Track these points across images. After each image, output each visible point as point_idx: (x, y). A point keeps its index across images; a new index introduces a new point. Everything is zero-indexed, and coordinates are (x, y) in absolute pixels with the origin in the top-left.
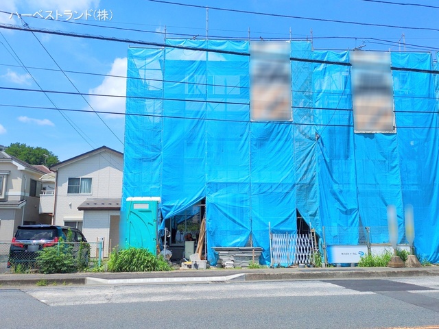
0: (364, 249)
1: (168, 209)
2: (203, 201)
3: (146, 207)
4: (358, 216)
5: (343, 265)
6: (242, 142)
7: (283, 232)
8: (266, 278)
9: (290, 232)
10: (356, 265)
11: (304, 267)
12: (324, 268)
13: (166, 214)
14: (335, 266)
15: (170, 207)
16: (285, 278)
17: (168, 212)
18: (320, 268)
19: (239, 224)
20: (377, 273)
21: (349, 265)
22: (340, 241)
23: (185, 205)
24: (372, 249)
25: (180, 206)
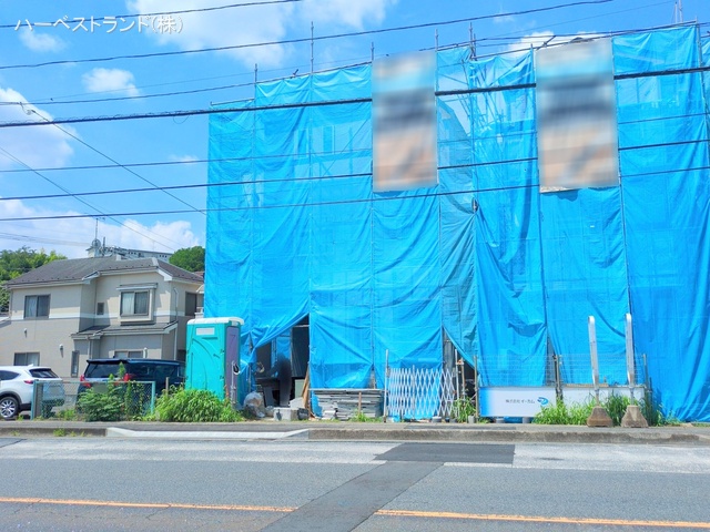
0: (550, 394)
1: (260, 334)
2: (306, 320)
3: (211, 332)
4: (545, 338)
5: (508, 420)
6: (361, 225)
7: (420, 366)
8: (339, 437)
9: (431, 366)
10: (530, 420)
11: (440, 421)
12: (472, 424)
13: (258, 340)
14: (492, 420)
15: (263, 331)
16: (369, 437)
17: (260, 337)
18: (465, 424)
19: (355, 353)
20: (528, 434)
21: (519, 420)
22: (511, 379)
23: (281, 326)
24: (566, 393)
25: (276, 328)
